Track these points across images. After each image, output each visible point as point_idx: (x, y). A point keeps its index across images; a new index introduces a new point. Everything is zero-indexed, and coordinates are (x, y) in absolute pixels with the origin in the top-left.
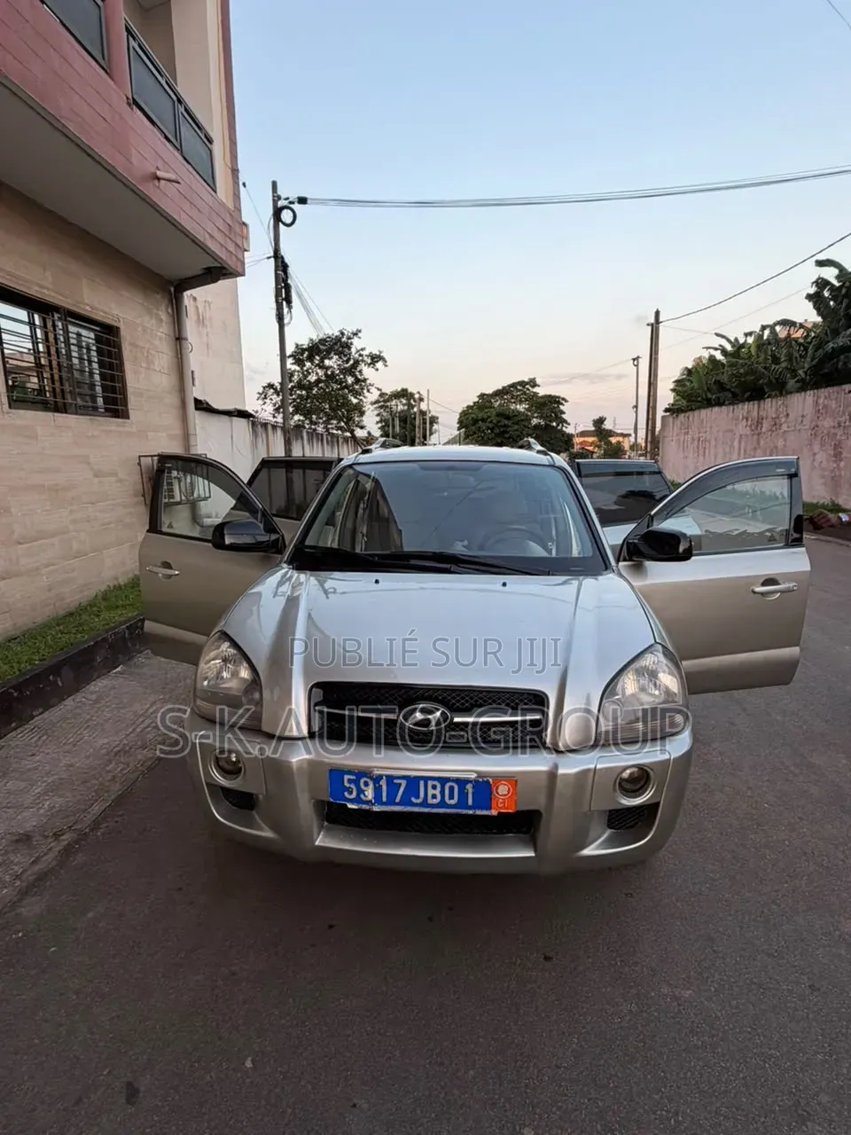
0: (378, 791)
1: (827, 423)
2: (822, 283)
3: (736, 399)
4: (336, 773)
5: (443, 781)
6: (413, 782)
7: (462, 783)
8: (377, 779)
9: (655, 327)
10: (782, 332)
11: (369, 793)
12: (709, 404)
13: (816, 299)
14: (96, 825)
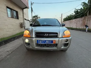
0: (42, 42)
1: (76, 22)
2: (75, 11)
3: (68, 20)
4: (38, 40)
5: (48, 41)
6: (45, 41)
7: (50, 41)
8: (42, 41)
9: (62, 15)
10: (72, 15)
11: (41, 42)
12: (66, 21)
13: (75, 12)
14: (15, 50)
